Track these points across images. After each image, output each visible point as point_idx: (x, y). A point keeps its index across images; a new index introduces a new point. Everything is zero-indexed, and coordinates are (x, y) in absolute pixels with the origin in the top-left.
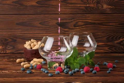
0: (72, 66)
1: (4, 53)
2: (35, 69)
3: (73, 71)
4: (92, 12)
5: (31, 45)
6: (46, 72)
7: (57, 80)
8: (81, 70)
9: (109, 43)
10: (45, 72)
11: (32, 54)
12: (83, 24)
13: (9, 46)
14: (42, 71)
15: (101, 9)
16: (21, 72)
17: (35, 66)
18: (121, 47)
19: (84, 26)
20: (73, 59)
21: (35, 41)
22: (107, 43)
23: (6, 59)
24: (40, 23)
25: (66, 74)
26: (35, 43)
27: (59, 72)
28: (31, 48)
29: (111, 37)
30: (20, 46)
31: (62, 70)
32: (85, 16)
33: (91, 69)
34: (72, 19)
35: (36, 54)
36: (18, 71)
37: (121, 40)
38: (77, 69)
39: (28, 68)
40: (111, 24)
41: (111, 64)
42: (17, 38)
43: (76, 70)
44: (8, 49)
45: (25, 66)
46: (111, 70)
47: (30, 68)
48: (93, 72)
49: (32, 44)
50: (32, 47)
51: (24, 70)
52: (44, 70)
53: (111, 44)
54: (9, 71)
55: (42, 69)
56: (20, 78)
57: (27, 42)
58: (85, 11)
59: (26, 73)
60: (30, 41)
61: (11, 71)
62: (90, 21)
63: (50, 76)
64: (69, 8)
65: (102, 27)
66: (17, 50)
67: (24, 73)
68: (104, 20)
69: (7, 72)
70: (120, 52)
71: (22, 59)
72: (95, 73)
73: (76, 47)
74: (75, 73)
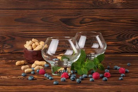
0: (79, 71)
1: (2, 53)
2: (38, 74)
3: (80, 77)
4: (100, 7)
5: (31, 46)
6: (50, 78)
7: (63, 89)
8: (90, 76)
9: (120, 43)
10: (48, 79)
11: (34, 56)
12: (90, 20)
13: (6, 45)
14: (46, 77)
15: (111, 3)
16: (22, 78)
17: (38, 71)
18: (133, 46)
19: (91, 23)
20: (80, 63)
21: (37, 40)
22: (117, 42)
23: (4, 61)
24: (42, 20)
25: (73, 81)
26: (37, 43)
27: (65, 78)
28: (33, 49)
29: (122, 36)
30: (18, 45)
31: (68, 76)
32: (93, 11)
33: (101, 75)
34: (77, 15)
35: (38, 55)
36: (18, 77)
37: (133, 38)
38: (86, 75)
39: (29, 73)
40: (122, 21)
41: (123, 69)
42: (16, 36)
43: (84, 76)
44: (6, 48)
45: (26, 71)
46: (123, 76)
47: (32, 73)
48: (104, 79)
49: (33, 45)
50: (33, 47)
51: (25, 76)
52: (48, 76)
53: (122, 43)
54: (9, 77)
55: (45, 75)
56: (22, 87)
57: (27, 42)
58: (93, 6)
59: (28, 79)
60: (31, 40)
61: (11, 77)
62: (98, 17)
63: (56, 84)
64: (75, 3)
65: (112, 24)
66: (16, 50)
67: (25, 79)
68: (115, 16)
69: (6, 77)
70: (132, 52)
71: (23, 62)
72: (106, 80)
73: (83, 48)
74: (82, 79)
